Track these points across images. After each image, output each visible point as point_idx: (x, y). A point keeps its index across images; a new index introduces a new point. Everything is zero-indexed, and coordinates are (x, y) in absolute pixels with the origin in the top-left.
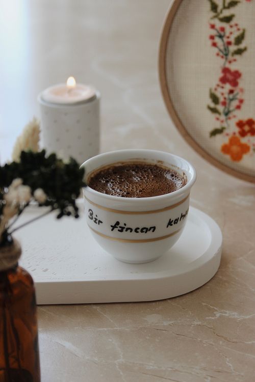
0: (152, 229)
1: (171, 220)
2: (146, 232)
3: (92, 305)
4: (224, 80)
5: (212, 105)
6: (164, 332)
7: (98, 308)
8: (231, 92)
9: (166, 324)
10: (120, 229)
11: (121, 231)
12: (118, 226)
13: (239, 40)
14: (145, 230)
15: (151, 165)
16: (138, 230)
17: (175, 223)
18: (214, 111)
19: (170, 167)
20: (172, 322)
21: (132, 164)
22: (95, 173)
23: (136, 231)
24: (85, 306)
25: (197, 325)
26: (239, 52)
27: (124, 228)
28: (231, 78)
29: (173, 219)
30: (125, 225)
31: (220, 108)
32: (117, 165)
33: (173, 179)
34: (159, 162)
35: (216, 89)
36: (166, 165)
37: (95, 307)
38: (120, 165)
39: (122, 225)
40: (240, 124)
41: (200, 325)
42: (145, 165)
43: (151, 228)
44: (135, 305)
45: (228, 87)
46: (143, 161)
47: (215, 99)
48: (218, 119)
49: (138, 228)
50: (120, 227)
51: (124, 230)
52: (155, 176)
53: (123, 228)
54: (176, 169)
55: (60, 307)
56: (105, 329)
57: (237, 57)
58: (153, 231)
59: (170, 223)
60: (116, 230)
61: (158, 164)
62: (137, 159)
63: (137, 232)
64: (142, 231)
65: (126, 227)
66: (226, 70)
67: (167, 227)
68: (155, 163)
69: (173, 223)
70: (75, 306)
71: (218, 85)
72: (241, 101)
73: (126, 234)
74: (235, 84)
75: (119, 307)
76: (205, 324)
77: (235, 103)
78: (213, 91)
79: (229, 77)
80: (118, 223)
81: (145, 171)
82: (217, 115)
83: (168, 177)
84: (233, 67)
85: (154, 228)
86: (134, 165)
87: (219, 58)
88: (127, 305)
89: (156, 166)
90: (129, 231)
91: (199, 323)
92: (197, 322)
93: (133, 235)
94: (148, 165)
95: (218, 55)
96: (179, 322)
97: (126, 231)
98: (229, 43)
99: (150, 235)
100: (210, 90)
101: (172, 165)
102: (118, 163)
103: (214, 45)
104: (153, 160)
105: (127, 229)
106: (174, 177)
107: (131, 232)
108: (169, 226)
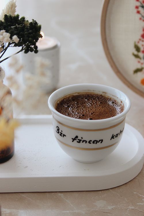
0: (101, 141)
1: (114, 135)
2: (96, 144)
3: (58, 193)
5: (136, 53)
6: (109, 214)
7: (62, 195)
9: (110, 208)
10: (78, 141)
11: (79, 142)
12: (77, 139)
14: (95, 142)
15: (97, 95)
16: (91, 142)
17: (116, 137)
19: (111, 96)
20: (113, 207)
21: (85, 94)
22: (60, 101)
23: (90, 142)
24: (53, 194)
25: (131, 209)
30: (82, 138)
31: (141, 55)
32: (75, 95)
33: (114, 105)
34: (103, 92)
35: (138, 42)
36: (108, 95)
37: (60, 194)
38: (77, 94)
39: (79, 138)
41: (133, 209)
42: (94, 95)
43: (100, 141)
44: (88, 193)
46: (92, 92)
48: (139, 62)
49: (91, 141)
50: (78, 140)
51: (81, 142)
52: (101, 103)
53: (80, 140)
54: (116, 99)
55: (36, 194)
56: (68, 212)
58: (101, 143)
59: (113, 137)
60: (75, 141)
61: (103, 94)
62: (88, 90)
63: (90, 143)
64: (93, 143)
65: (83, 140)
67: (111, 140)
68: (101, 93)
69: (115, 137)
70: (46, 193)
71: (140, 40)
73: (82, 145)
75: (76, 194)
76: (137, 208)
78: (137, 43)
80: (77, 137)
81: (94, 99)
82: (139, 60)
83: (110, 103)
85: (102, 140)
86: (86, 94)
87: (141, 21)
88: (82, 193)
89: (101, 95)
90: (85, 142)
91: (133, 208)
92: (131, 207)
93: (88, 145)
94: (96, 95)
95: (140, 19)
96: (119, 206)
97: (83, 142)
99: (99, 145)
100: (135, 43)
101: (113, 95)
102: (76, 93)
103: (138, 12)
104: (99, 91)
105: (83, 141)
106: (114, 104)
107: (86, 143)
108: (112, 139)
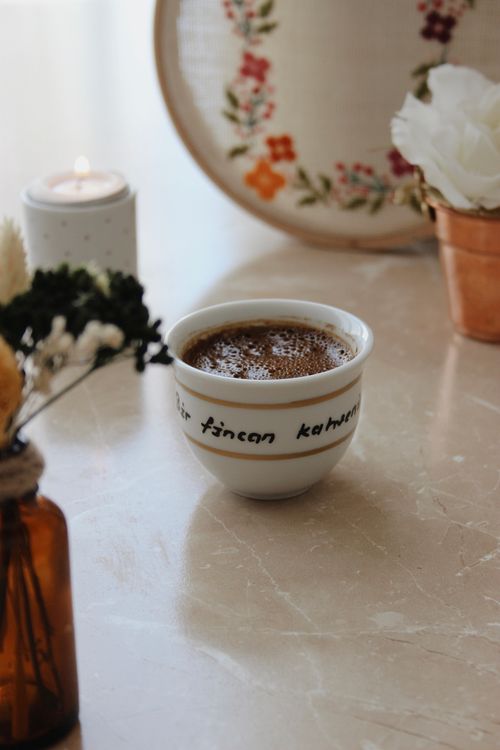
0: (268, 438)
1: (306, 427)
2: (257, 442)
4: (245, 72)
5: (231, 110)
8: (256, 91)
10: (215, 431)
11: (216, 434)
12: (212, 426)
13: (266, 10)
14: (255, 438)
16: (243, 437)
17: (314, 433)
18: (233, 118)
22: (210, 334)
23: (241, 436)
26: (267, 29)
27: (221, 430)
28: (255, 68)
29: (311, 424)
30: (222, 424)
31: (242, 115)
32: (257, 325)
34: (329, 326)
38: (261, 324)
39: (217, 423)
40: (272, 142)
43: (266, 436)
45: (251, 83)
47: (233, 100)
48: (237, 132)
49: (244, 434)
50: (215, 428)
51: (222, 433)
53: (219, 430)
57: (264, 37)
58: (271, 442)
59: (303, 432)
60: (209, 431)
61: (328, 330)
62: (294, 317)
63: (243, 440)
64: (250, 439)
65: (224, 428)
66: (248, 57)
67: (298, 438)
69: (310, 432)
72: (271, 106)
73: (224, 442)
74: (261, 77)
77: (262, 109)
79: (253, 68)
80: (211, 420)
84: (259, 52)
85: (272, 437)
87: (237, 37)
90: (229, 435)
93: (235, 445)
95: (235, 31)
97: (225, 435)
98: (250, 15)
99: (264, 447)
102: (259, 321)
103: (230, 15)
105: (226, 433)
106: (342, 356)
107: (232, 437)
108: (302, 437)
